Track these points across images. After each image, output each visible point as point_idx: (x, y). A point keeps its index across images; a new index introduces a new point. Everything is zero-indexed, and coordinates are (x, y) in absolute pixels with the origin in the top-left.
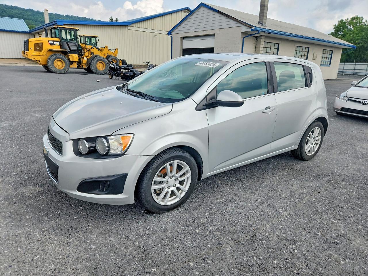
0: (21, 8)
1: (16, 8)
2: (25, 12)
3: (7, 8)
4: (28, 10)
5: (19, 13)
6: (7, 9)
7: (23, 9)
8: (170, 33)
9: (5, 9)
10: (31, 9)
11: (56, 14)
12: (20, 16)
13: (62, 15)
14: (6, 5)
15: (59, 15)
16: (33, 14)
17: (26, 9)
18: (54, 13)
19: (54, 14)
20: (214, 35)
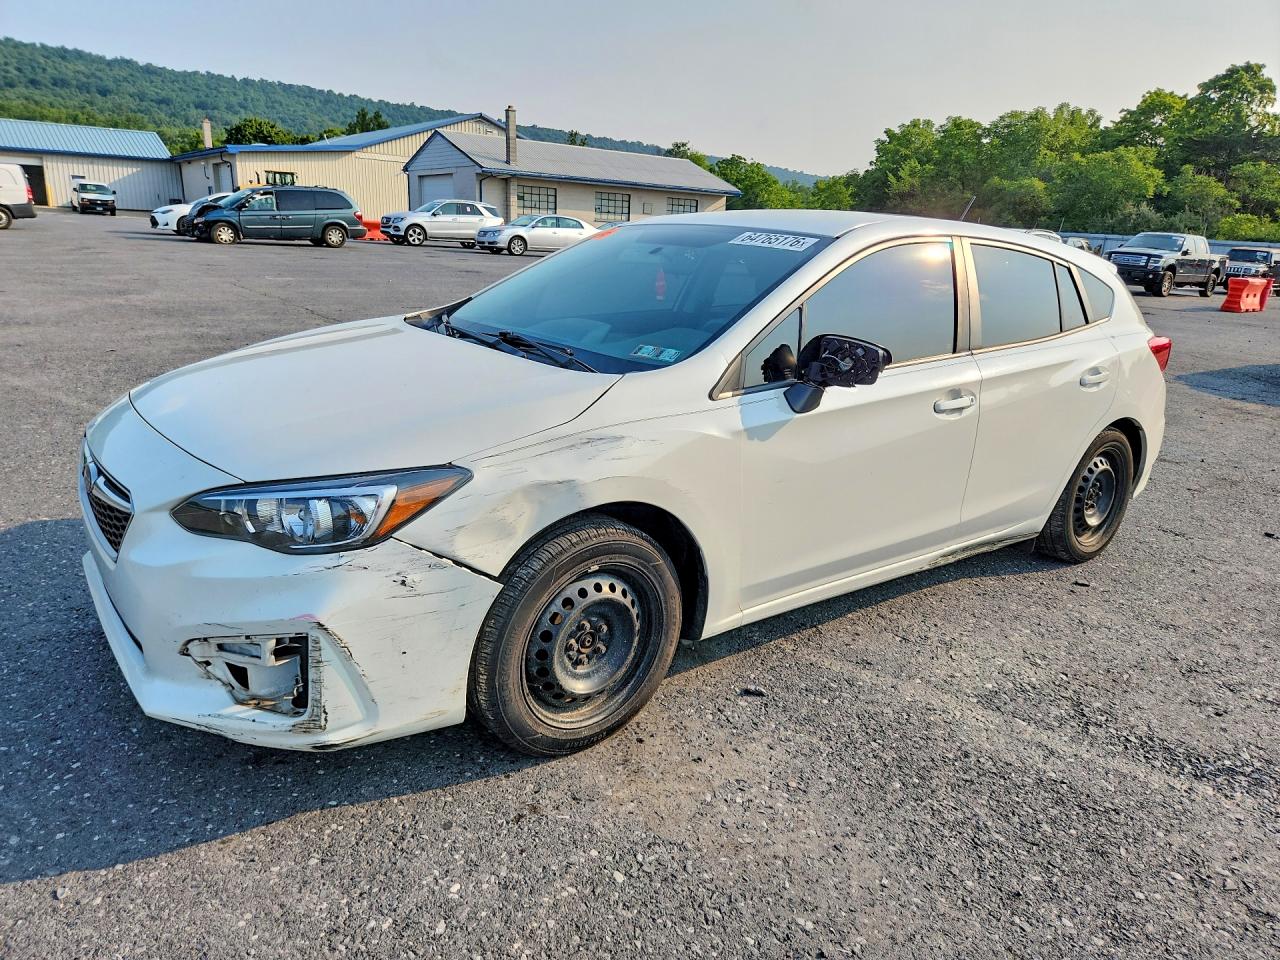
0: (94, 53)
1: (79, 55)
2: (107, 69)
3: (46, 54)
4: (115, 61)
5: (86, 71)
6: (47, 57)
7: (101, 59)
8: (405, 169)
9: (42, 60)
10: (127, 57)
11: (210, 75)
12: (90, 81)
13: (229, 76)
14: (43, 46)
15: (220, 77)
16: (132, 75)
17: (109, 57)
18: (203, 71)
19: (202, 75)
20: (451, 174)
